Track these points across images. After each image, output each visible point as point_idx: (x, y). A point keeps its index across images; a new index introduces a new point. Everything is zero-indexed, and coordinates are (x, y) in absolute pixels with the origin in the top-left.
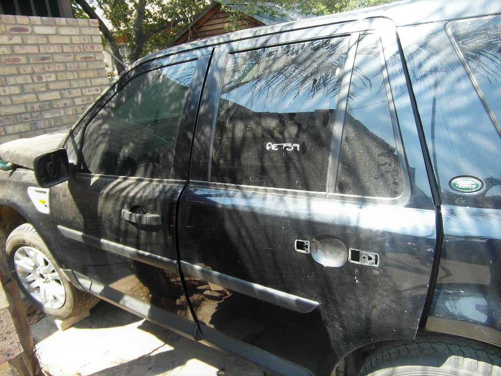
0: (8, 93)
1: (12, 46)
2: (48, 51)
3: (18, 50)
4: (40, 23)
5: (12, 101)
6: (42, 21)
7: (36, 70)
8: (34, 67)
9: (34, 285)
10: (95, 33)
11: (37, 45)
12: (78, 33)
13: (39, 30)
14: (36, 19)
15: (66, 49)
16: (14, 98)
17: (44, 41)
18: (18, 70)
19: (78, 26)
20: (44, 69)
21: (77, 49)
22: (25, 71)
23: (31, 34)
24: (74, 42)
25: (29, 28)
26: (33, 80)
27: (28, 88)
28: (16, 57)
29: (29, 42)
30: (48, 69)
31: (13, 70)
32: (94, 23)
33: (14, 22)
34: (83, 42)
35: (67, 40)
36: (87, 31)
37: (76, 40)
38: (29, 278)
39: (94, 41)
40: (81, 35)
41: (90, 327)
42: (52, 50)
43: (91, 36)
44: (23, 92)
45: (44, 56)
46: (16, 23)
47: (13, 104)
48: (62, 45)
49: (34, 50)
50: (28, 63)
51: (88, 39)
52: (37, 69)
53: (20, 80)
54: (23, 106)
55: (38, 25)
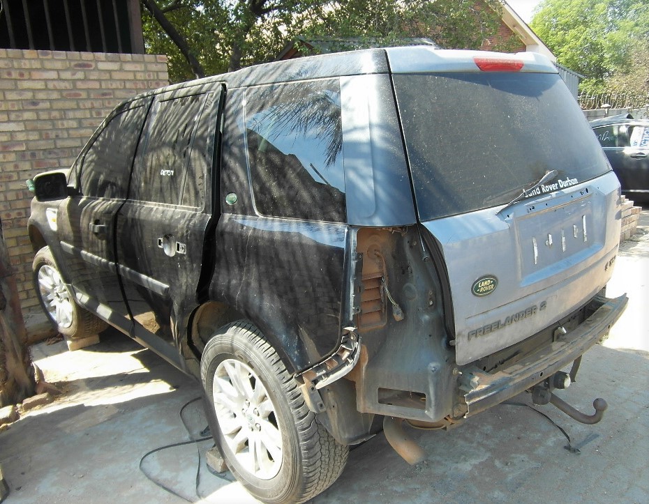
0: (66, 126)
1: (74, 81)
2: (110, 87)
3: (80, 85)
4: (104, 59)
5: (69, 134)
6: (106, 57)
7: (95, 105)
8: (94, 103)
9: (52, 304)
10: (162, 70)
11: (99, 81)
12: (143, 69)
13: (102, 66)
14: (101, 55)
15: (128, 85)
16: (71, 132)
17: (107, 76)
18: (78, 104)
19: (144, 62)
20: (103, 104)
21: (140, 85)
22: (84, 106)
23: (94, 70)
24: (138, 78)
25: (93, 64)
26: (91, 115)
27: (86, 123)
28: (77, 92)
29: (92, 77)
30: (107, 105)
31: (73, 104)
32: (162, 59)
33: (78, 58)
34: (147, 78)
35: (131, 76)
36: (154, 67)
37: (140, 76)
38: (49, 297)
39: (160, 78)
40: (146, 71)
41: (95, 351)
42: (114, 86)
43: (157, 72)
44: (80, 127)
45: (105, 91)
46: (81, 59)
47: (69, 138)
48: (124, 81)
49: (96, 85)
50: (88, 98)
51: (154, 75)
52: (97, 104)
53: (79, 114)
54: (79, 141)
55: (101, 61)
